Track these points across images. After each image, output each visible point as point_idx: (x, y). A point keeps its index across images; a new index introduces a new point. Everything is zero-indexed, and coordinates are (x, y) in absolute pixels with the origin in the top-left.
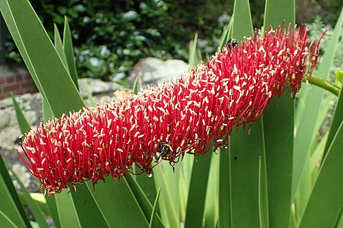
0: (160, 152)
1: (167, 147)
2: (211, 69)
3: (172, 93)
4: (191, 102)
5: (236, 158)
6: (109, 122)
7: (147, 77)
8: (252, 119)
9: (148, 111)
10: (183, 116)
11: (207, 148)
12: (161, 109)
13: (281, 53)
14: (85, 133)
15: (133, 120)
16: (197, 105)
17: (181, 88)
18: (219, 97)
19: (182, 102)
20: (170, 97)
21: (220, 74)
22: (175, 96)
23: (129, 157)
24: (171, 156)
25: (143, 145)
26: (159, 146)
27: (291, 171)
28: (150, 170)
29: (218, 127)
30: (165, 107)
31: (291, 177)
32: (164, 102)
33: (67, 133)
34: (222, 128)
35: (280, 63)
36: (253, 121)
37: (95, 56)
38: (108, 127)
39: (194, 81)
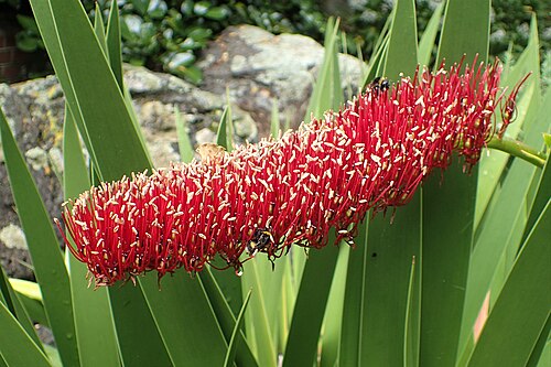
0: (256, 241)
1: (266, 235)
2: (341, 127)
3: (280, 158)
4: (306, 175)
5: (375, 255)
6: (190, 196)
7: (239, 65)
8: (396, 202)
9: (244, 183)
10: (293, 195)
11: (324, 241)
12: (263, 182)
13: (448, 109)
14: (156, 209)
15: (223, 195)
16: (315, 180)
17: (294, 152)
18: (348, 170)
19: (293, 174)
20: (278, 165)
21: (354, 136)
22: (284, 165)
23: (213, 245)
24: (270, 249)
25: (233, 229)
26: (256, 233)
27: (464, 283)
28: (238, 265)
29: (344, 212)
30: (269, 180)
31: (464, 292)
32: (269, 171)
33: (132, 207)
34: (349, 213)
35: (446, 123)
36: (398, 205)
37: (134, 12)
38: (188, 202)
39: (315, 143)
